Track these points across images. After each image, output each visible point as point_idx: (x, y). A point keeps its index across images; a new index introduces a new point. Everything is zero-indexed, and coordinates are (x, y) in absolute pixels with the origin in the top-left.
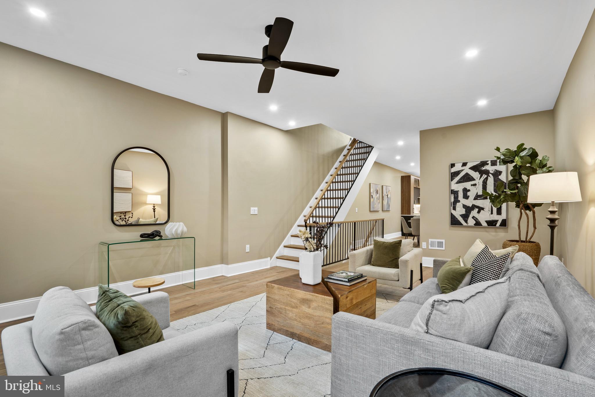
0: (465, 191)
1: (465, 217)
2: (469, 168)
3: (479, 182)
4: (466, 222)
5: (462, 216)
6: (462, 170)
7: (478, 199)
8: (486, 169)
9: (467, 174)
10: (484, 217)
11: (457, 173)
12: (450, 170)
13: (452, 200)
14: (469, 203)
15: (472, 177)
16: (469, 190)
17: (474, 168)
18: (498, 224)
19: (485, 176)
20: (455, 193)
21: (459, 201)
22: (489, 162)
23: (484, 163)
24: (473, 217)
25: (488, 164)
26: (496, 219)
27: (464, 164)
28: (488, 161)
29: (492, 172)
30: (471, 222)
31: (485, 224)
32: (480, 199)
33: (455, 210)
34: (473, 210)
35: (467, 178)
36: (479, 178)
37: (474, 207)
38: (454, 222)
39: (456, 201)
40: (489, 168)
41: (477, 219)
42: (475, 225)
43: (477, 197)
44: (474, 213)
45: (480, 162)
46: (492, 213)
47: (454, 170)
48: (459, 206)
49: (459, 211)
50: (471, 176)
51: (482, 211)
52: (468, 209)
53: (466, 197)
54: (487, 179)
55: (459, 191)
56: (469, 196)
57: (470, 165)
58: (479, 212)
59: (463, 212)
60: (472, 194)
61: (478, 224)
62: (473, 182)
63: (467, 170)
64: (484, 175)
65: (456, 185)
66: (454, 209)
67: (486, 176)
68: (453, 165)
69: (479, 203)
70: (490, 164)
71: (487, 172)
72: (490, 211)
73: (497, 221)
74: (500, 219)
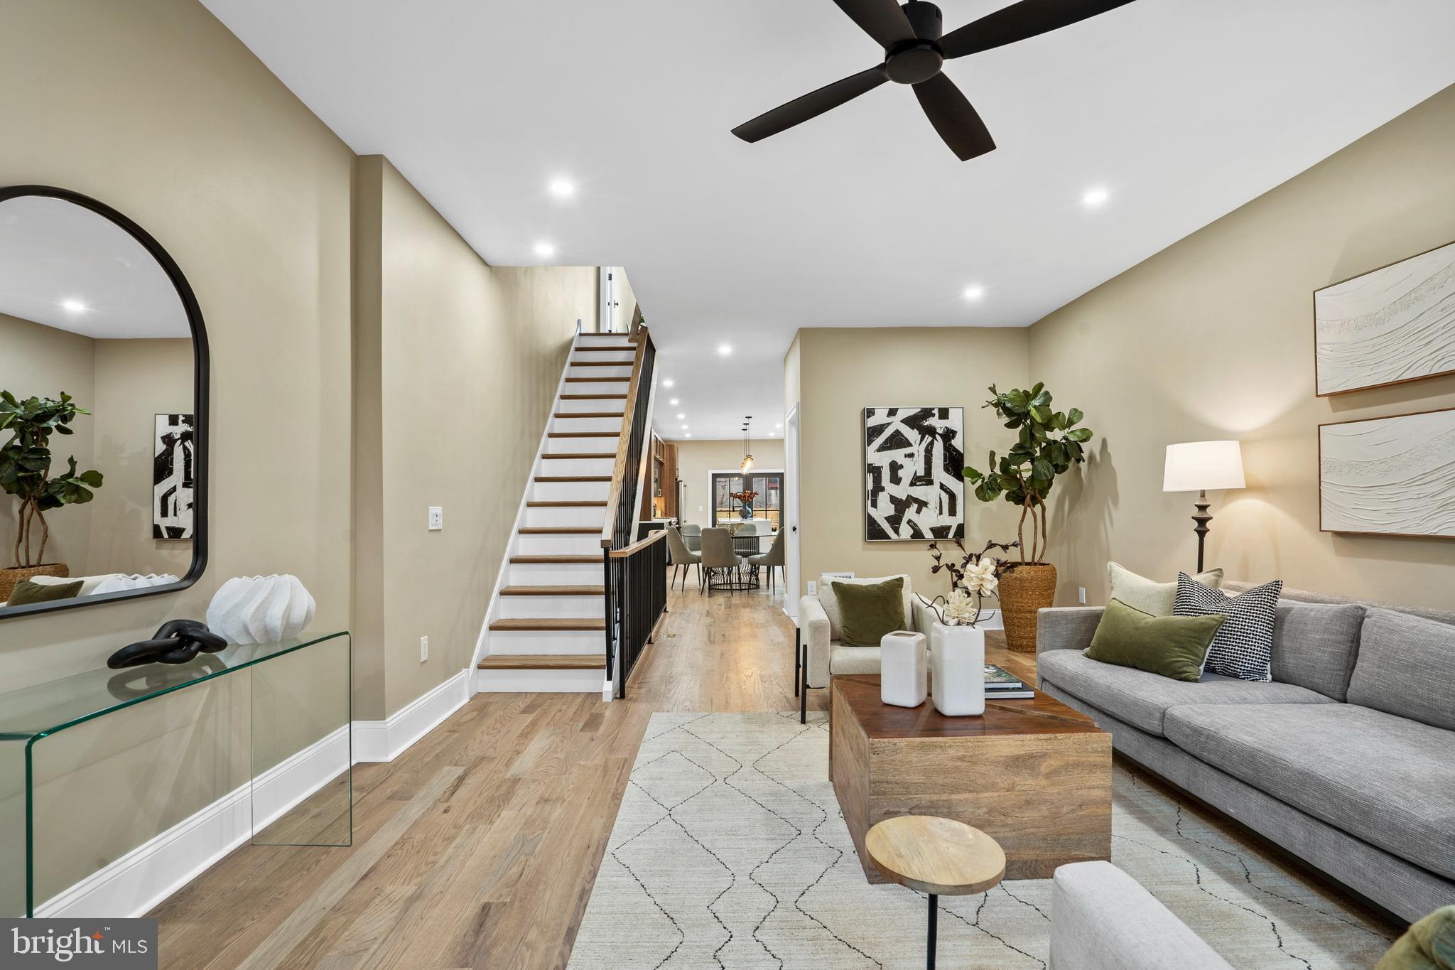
0: (895, 467)
1: (895, 521)
2: (901, 421)
3: (919, 449)
4: (896, 531)
5: (888, 519)
6: (889, 424)
7: (918, 483)
8: (931, 425)
9: (897, 433)
10: (928, 520)
11: (878, 430)
12: (864, 423)
13: (870, 486)
14: (902, 491)
15: (906, 439)
16: (901, 467)
17: (912, 422)
18: (951, 535)
19: (928, 439)
20: (875, 471)
21: (883, 489)
22: (936, 412)
23: (927, 413)
24: (909, 522)
25: (933, 415)
26: (948, 524)
27: (892, 412)
28: (934, 409)
29: (941, 432)
30: (906, 531)
31: (929, 535)
32: (920, 485)
33: (876, 508)
34: (909, 507)
35: (897, 441)
36: (918, 442)
37: (911, 500)
38: (874, 532)
39: (878, 488)
40: (934, 422)
41: (915, 524)
42: (913, 537)
43: (915, 481)
44: (910, 513)
45: (920, 410)
46: (941, 513)
47: (871, 422)
48: (883, 498)
49: (884, 510)
50: (904, 437)
51: (924, 508)
52: (901, 505)
53: (896, 480)
54: (932, 443)
55: (882, 467)
56: (901, 478)
57: (902, 414)
58: (918, 511)
59: (891, 510)
60: (906, 474)
61: (917, 535)
62: (908, 450)
63: (896, 424)
64: (927, 436)
65: (877, 453)
66: (874, 505)
67: (930, 439)
68: (870, 413)
69: (920, 492)
70: (937, 415)
71: (931, 431)
72: (938, 508)
73: (949, 528)
74: (953, 522)
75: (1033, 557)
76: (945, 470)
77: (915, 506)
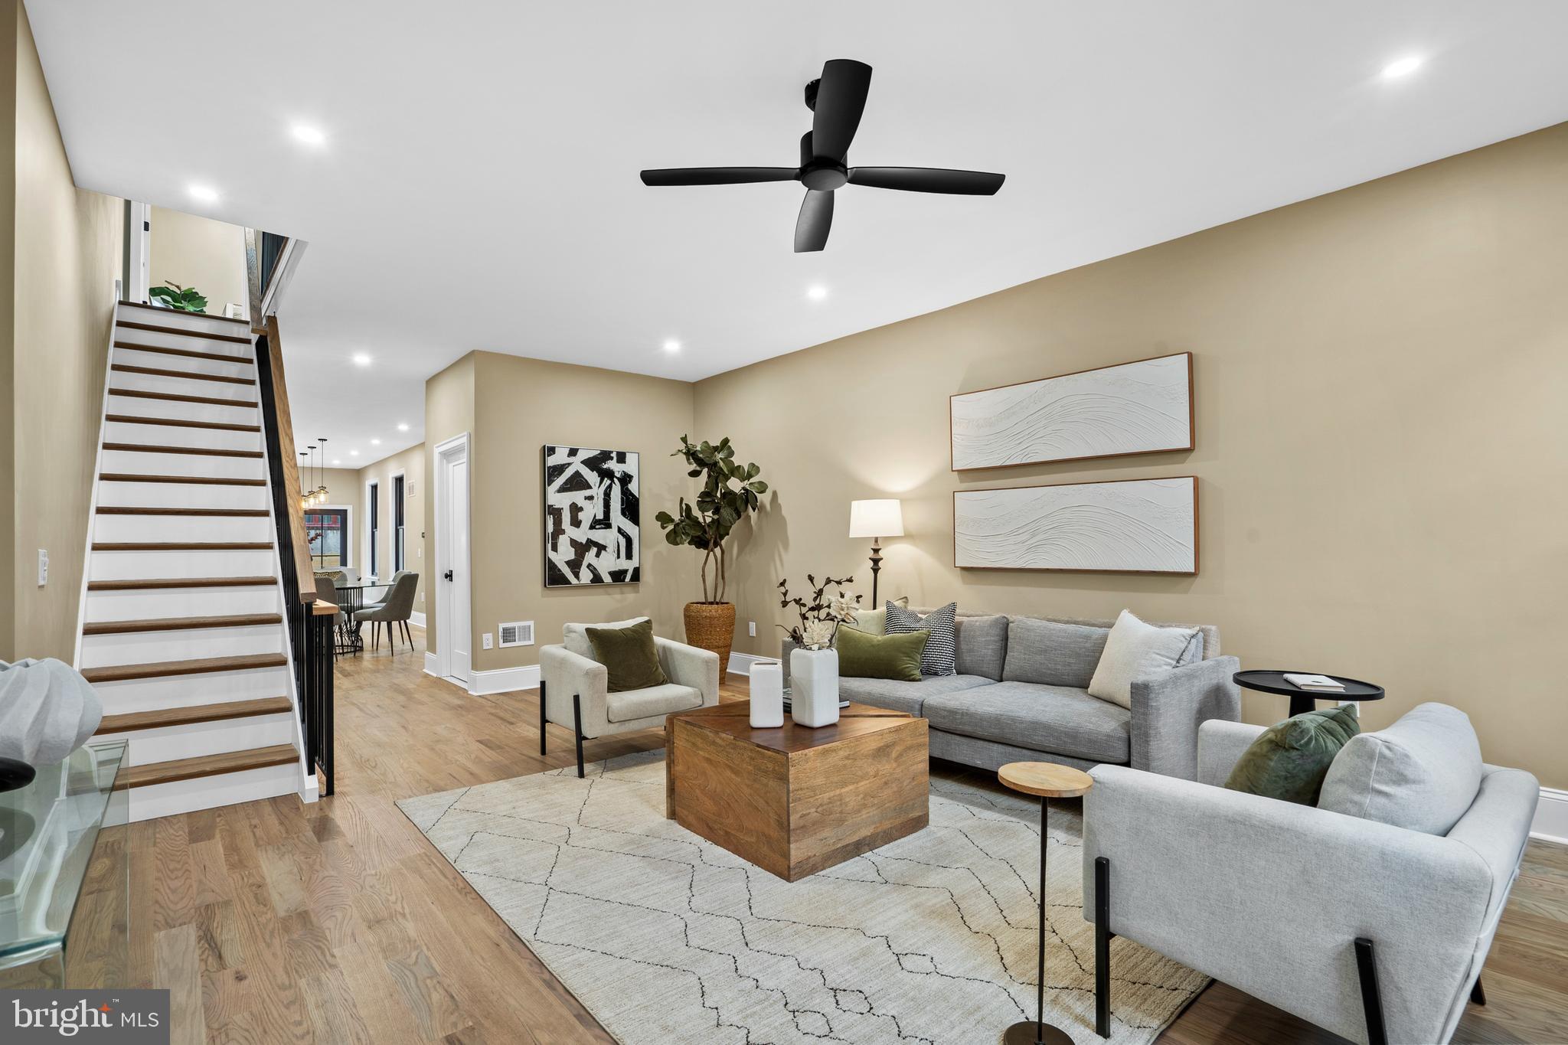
0: (575, 509)
1: (575, 565)
2: (582, 462)
3: (598, 492)
4: (577, 575)
5: (568, 563)
6: (569, 464)
7: (597, 527)
8: (609, 469)
9: (577, 474)
10: (607, 564)
11: (559, 469)
12: (544, 461)
13: (550, 528)
14: (582, 534)
15: (586, 480)
16: (581, 509)
17: (592, 463)
18: (628, 578)
19: (607, 482)
20: (556, 513)
21: (563, 532)
22: (614, 455)
23: (605, 456)
24: (589, 566)
25: (612, 458)
26: (625, 568)
27: (573, 452)
28: (612, 452)
29: (618, 476)
30: (586, 576)
31: (607, 579)
32: (599, 529)
33: (557, 552)
34: (588, 550)
35: (577, 483)
36: (598, 485)
37: (590, 543)
38: (554, 578)
39: (559, 531)
40: (612, 465)
41: (595, 568)
42: (592, 581)
43: (595, 524)
44: (590, 557)
45: (599, 452)
46: (618, 557)
47: (552, 461)
48: (563, 541)
49: (563, 555)
50: (584, 479)
51: (603, 552)
52: (581, 548)
53: (576, 523)
54: (610, 487)
55: (562, 509)
56: (581, 521)
57: (583, 455)
58: (598, 555)
59: (571, 554)
60: (586, 517)
61: (597, 579)
62: (588, 493)
63: (577, 465)
64: (606, 479)
65: (557, 494)
66: (555, 548)
67: (609, 482)
68: (552, 451)
69: (598, 535)
70: (615, 459)
71: (608, 474)
72: (616, 552)
73: (625, 572)
74: (629, 566)
75: (715, 597)
76: (622, 514)
77: (594, 550)
